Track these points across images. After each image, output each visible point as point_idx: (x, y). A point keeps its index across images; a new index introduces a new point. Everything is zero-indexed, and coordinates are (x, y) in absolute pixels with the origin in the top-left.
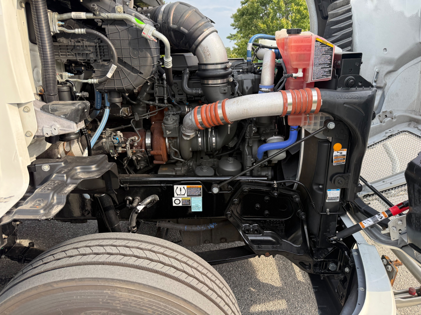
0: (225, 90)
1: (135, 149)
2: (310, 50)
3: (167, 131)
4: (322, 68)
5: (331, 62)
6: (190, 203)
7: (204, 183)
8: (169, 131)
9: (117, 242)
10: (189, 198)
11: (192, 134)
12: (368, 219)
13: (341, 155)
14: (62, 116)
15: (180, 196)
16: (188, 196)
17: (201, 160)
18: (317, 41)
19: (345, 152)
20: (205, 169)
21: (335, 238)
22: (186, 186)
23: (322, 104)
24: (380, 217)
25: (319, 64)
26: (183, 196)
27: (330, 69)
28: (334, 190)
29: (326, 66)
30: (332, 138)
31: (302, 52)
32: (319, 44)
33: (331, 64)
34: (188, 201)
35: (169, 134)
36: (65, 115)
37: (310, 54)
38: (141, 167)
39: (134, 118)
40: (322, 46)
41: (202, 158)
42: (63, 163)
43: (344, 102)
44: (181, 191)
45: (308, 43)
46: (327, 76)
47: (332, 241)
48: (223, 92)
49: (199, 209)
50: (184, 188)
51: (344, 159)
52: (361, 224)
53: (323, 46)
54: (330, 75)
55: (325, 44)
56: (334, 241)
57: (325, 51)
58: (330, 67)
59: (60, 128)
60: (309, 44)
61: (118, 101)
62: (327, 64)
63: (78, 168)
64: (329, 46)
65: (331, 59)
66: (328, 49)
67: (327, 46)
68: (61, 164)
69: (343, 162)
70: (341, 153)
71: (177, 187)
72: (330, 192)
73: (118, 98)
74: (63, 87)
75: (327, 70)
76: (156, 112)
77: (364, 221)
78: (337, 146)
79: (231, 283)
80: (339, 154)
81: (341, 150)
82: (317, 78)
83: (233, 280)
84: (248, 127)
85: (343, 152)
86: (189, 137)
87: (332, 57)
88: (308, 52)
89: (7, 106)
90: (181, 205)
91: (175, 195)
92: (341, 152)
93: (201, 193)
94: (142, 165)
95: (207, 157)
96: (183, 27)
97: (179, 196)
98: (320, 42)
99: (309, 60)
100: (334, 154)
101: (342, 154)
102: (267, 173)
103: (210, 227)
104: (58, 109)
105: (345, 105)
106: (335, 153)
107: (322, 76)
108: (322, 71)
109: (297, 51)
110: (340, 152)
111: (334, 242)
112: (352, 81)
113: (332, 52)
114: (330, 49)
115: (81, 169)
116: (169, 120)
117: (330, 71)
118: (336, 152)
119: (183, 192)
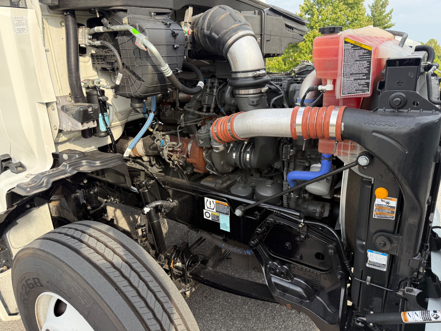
0: (253, 102)
1: (180, 154)
2: (337, 55)
3: (200, 141)
4: (355, 80)
5: (369, 71)
6: (218, 219)
7: (230, 201)
8: (202, 140)
9: (96, 233)
10: (217, 214)
11: (221, 147)
12: (416, 312)
13: (388, 206)
14: (71, 116)
15: (210, 210)
16: (216, 211)
17: (251, 177)
18: (346, 42)
19: (394, 203)
20: (240, 188)
21: (365, 319)
22: (214, 201)
23: (343, 129)
24: (435, 316)
25: (351, 74)
26: (212, 210)
27: (367, 81)
28: (379, 253)
29: (361, 76)
30: (374, 179)
31: (327, 58)
32: (350, 46)
33: (369, 74)
34: (217, 217)
35: (202, 144)
36: (72, 115)
37: (337, 61)
38: (187, 173)
39: (180, 124)
40: (354, 50)
41: (252, 175)
42: (77, 155)
43: (372, 129)
44: (210, 205)
45: (334, 45)
46: (363, 91)
47: (358, 322)
48: (251, 104)
49: (227, 229)
50: (213, 202)
51: (393, 212)
52: (404, 315)
53: (357, 49)
54: (369, 90)
55: (359, 47)
56: (362, 323)
57: (359, 56)
58: (368, 78)
59: (72, 126)
60: (337, 47)
61: (138, 107)
62: (363, 73)
63: (84, 161)
64: (365, 49)
65: (369, 67)
66: (364, 53)
67: (362, 48)
68: (76, 156)
69: (392, 217)
70: (388, 203)
71: (207, 200)
72: (372, 254)
73: (138, 103)
74: (93, 91)
75: (363, 82)
76: (202, 119)
77: (410, 313)
78: (380, 192)
79: (283, 326)
80: (384, 203)
81: (388, 199)
82: (348, 94)
83: (287, 324)
84: (284, 147)
85: (390, 201)
86: (218, 150)
87: (370, 64)
88: (335, 58)
89: (37, 104)
90: (210, 219)
91: (206, 208)
92: (388, 201)
93: (228, 212)
94: (189, 171)
95: (258, 175)
96: (214, 33)
97: (208, 209)
98: (352, 44)
99: (336, 68)
100: (376, 203)
101: (390, 205)
102: (315, 209)
103: (246, 253)
104: (69, 110)
105: (374, 134)
106: (378, 201)
107: (356, 90)
108: (355, 84)
109: (320, 56)
110: (386, 201)
111: (360, 324)
112: (399, 99)
113: (371, 57)
114: (367, 53)
115: (87, 162)
116: (203, 129)
117: (368, 84)
118: (380, 200)
119: (212, 206)
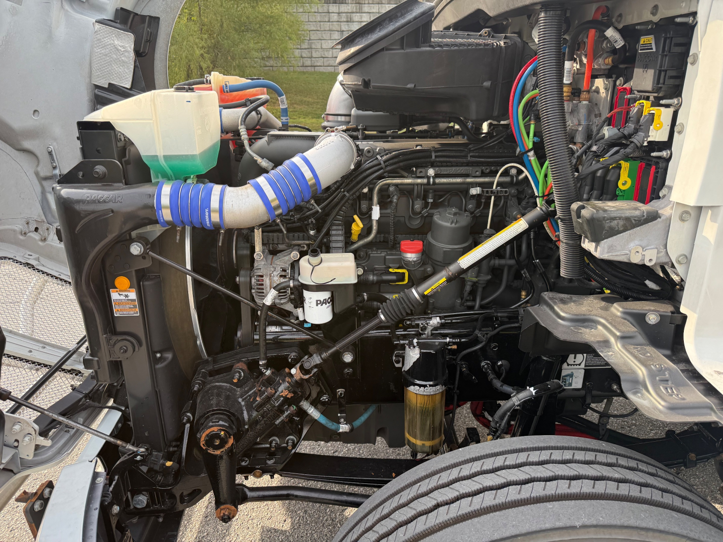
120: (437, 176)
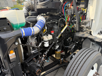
120: (52, 21)
